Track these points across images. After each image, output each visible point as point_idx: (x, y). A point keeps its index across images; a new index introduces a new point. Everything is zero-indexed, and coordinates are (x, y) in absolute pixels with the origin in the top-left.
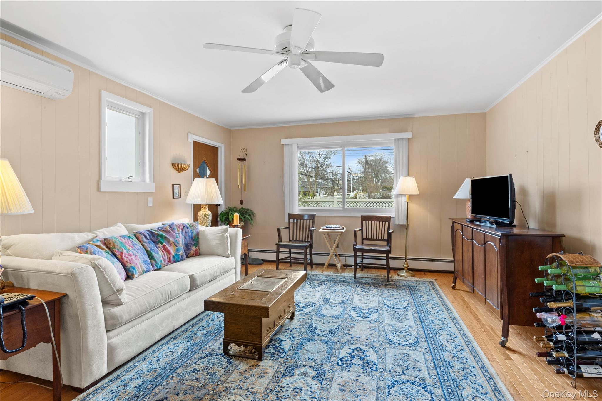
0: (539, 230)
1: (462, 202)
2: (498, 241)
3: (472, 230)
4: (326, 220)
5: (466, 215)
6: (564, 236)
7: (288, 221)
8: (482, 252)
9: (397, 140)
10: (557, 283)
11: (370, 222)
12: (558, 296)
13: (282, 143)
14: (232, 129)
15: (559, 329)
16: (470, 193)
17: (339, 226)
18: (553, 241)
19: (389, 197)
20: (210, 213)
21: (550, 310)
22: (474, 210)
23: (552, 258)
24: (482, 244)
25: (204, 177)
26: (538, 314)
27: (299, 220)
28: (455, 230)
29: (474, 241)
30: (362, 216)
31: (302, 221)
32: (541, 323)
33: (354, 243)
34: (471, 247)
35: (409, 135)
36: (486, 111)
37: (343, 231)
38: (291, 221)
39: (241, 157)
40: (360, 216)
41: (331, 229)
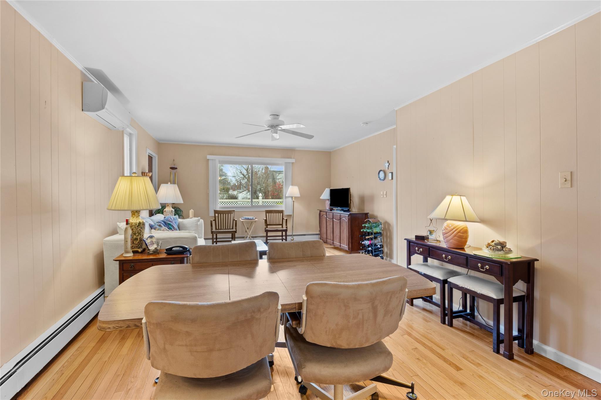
0: (358, 212)
1: (324, 200)
2: (347, 217)
3: (333, 214)
4: (242, 213)
5: (326, 208)
6: (369, 213)
7: (214, 216)
8: (339, 224)
9: (286, 163)
10: (368, 230)
11: (271, 214)
12: (369, 234)
13: (208, 158)
14: (160, 142)
15: (369, 246)
16: (330, 196)
17: (253, 217)
18: (365, 215)
19: (281, 198)
20: (173, 210)
21: (366, 240)
22: (331, 205)
23: (366, 221)
24: (338, 220)
26: (363, 243)
27: (219, 215)
28: (321, 216)
29: (334, 219)
30: (266, 210)
31: (224, 215)
32: (364, 246)
33: (265, 227)
34: (332, 223)
35: (293, 160)
36: (331, 151)
37: (256, 220)
38: (217, 215)
39: (173, 166)
40: (264, 210)
41: (248, 219)
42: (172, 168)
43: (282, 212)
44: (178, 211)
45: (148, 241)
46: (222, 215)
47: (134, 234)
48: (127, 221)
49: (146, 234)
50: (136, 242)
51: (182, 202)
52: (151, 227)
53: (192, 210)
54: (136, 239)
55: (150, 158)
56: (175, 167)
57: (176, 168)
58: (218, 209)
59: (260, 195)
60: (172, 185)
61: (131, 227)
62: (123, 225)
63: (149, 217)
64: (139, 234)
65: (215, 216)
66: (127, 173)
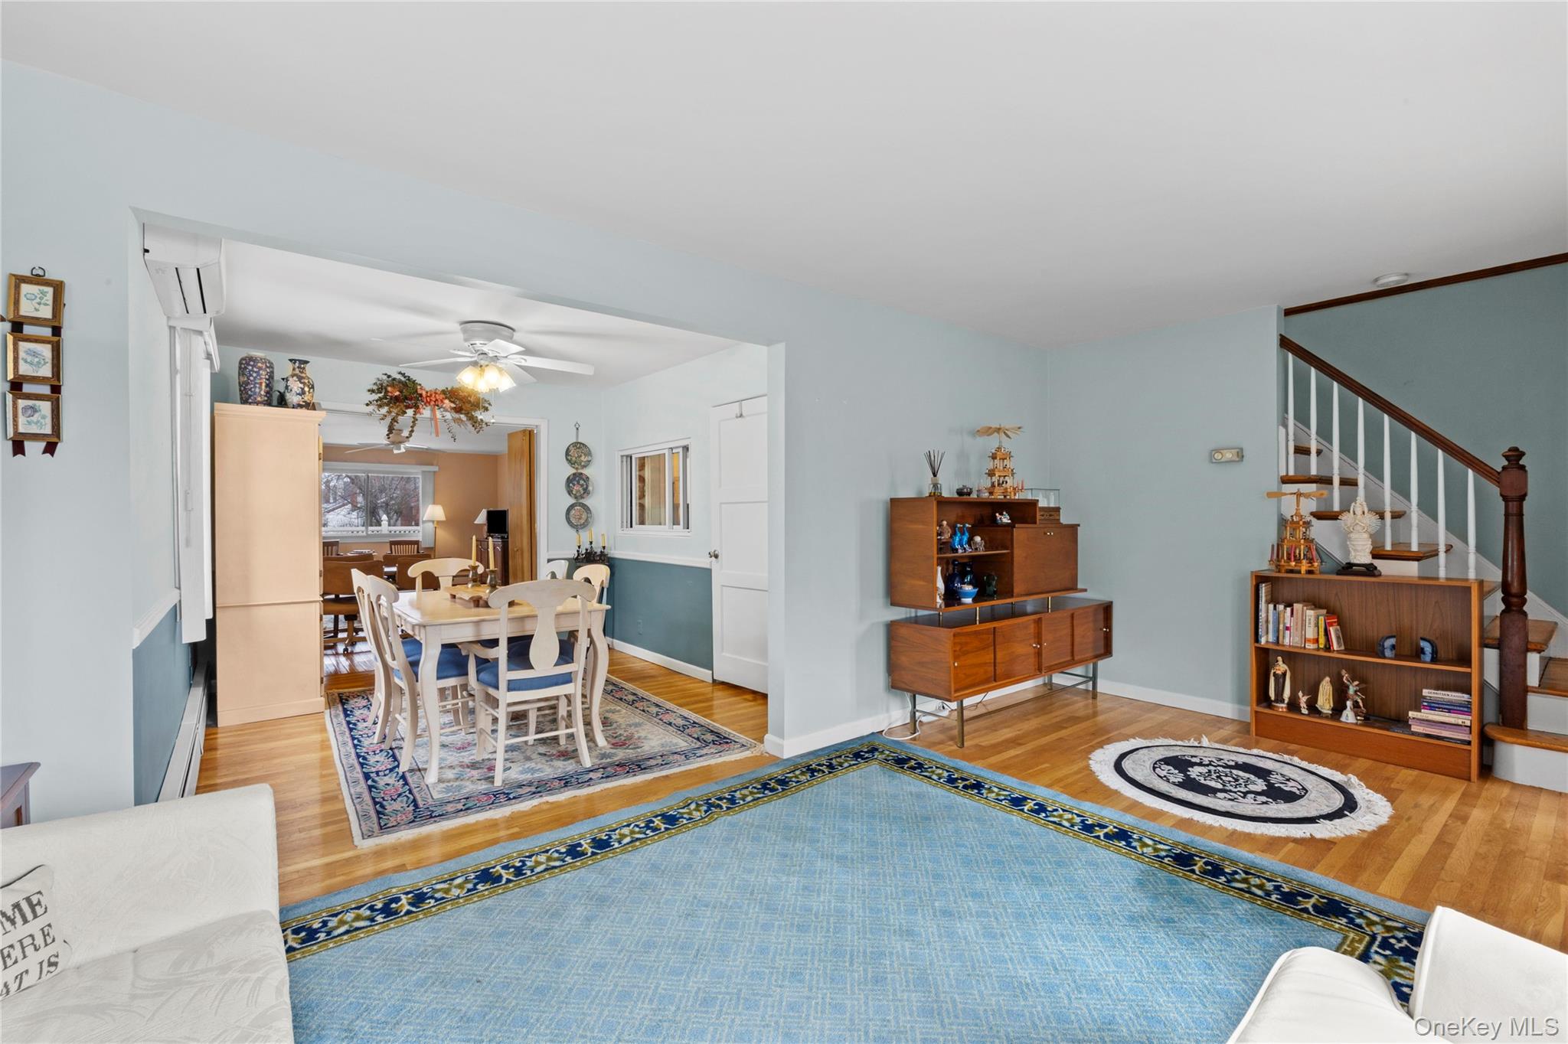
16: (487, 518)
43: (417, 543)
59: (384, 517)
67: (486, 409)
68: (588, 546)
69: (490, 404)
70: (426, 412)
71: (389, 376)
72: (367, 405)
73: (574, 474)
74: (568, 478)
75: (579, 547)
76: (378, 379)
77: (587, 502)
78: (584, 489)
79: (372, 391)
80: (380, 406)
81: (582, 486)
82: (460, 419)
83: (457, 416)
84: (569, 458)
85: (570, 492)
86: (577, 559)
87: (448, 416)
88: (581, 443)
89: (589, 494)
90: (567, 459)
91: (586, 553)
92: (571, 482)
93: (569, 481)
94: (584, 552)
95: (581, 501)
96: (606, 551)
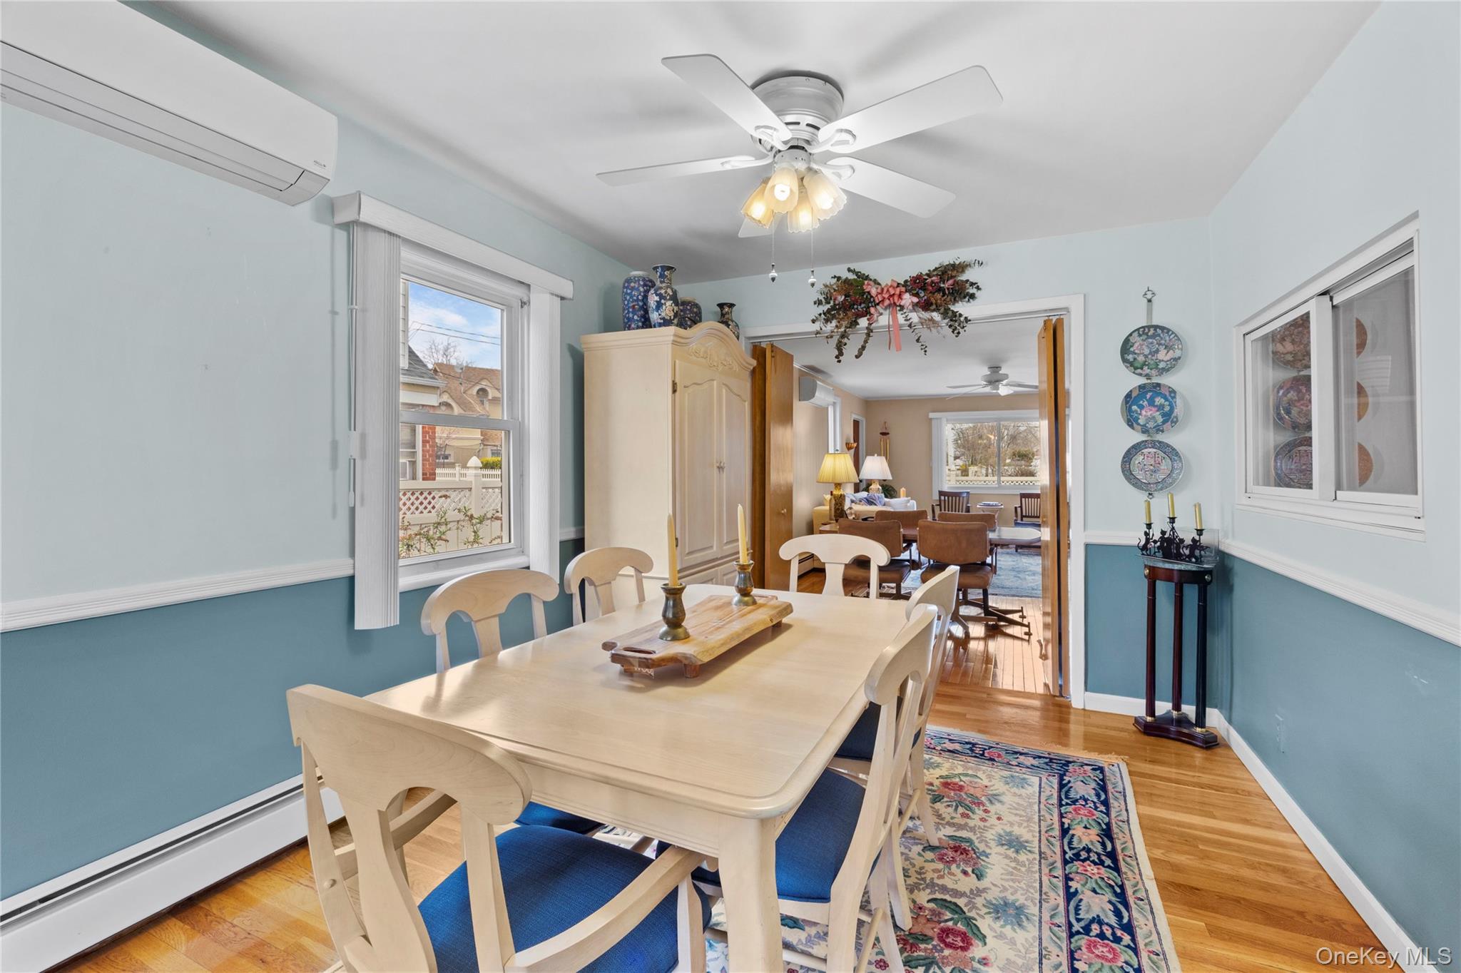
4: (980, 497)
7: (938, 499)
11: (1027, 499)
13: (929, 417)
14: (869, 400)
17: (997, 503)
19: (1032, 474)
20: (880, 488)
25: (873, 455)
27: (948, 498)
31: (958, 498)
33: (1015, 518)
37: (1002, 507)
38: (943, 498)
39: (884, 431)
40: (1019, 493)
41: (989, 505)
42: (883, 434)
44: (890, 491)
45: (848, 512)
46: (954, 498)
47: (836, 504)
48: (832, 492)
49: (847, 505)
50: (838, 512)
51: (891, 478)
52: (852, 501)
53: (903, 489)
54: (838, 509)
55: (856, 424)
56: (887, 431)
57: (888, 434)
58: (946, 489)
60: (879, 457)
61: (834, 498)
62: (828, 497)
63: (855, 493)
64: (841, 505)
65: (940, 500)
66: (831, 450)
67: (972, 296)
68: (1167, 528)
69: (978, 288)
70: (884, 319)
71: (839, 278)
72: (813, 321)
73: (1141, 387)
74: (1128, 396)
75: (1149, 526)
76: (826, 286)
77: (1171, 438)
78: (1164, 415)
79: (819, 303)
80: (827, 321)
81: (1161, 407)
82: (932, 320)
83: (926, 315)
84: (1130, 357)
85: (1131, 422)
86: (1145, 548)
87: (914, 317)
88: (1156, 327)
89: (1175, 422)
90: (1124, 360)
91: (1163, 539)
92: (1136, 402)
93: (1129, 400)
94: (1157, 536)
95: (1160, 437)
96: (1205, 539)
